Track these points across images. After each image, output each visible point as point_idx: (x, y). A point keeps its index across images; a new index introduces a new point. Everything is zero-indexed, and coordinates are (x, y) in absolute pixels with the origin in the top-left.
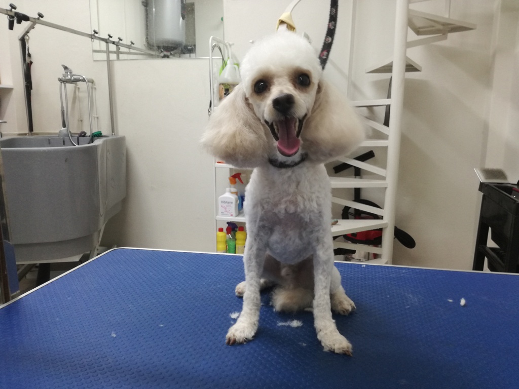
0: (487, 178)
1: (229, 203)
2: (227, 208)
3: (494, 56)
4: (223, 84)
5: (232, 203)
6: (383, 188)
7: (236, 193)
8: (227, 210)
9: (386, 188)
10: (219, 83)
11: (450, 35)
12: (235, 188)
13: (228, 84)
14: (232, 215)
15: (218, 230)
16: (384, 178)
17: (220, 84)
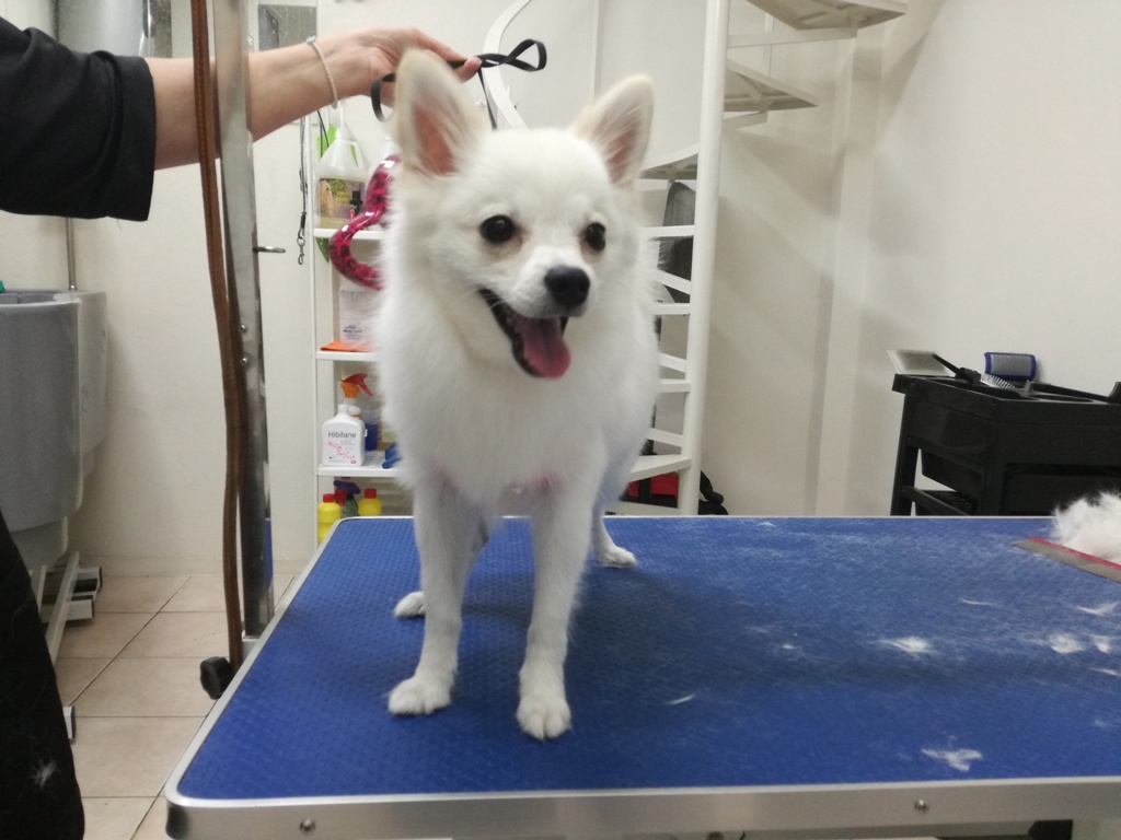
0: (908, 367)
1: (346, 436)
2: (343, 447)
3: (840, 158)
4: (328, 180)
5: (354, 435)
6: (681, 393)
7: (359, 416)
8: (343, 451)
9: (686, 394)
10: (318, 178)
11: (772, 114)
12: (356, 405)
13: (340, 181)
14: (353, 462)
15: (321, 498)
16: (681, 375)
17: (322, 180)
